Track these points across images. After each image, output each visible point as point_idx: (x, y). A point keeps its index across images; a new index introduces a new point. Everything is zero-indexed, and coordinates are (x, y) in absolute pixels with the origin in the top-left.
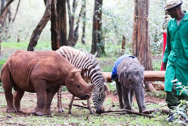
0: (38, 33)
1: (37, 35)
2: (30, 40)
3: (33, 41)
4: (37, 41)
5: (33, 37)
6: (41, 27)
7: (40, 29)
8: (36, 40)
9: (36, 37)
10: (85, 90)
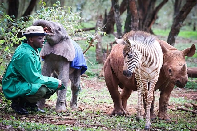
0: (181, 20)
1: (180, 22)
2: (172, 27)
3: (175, 29)
4: (180, 29)
5: (175, 24)
6: (185, 13)
7: (183, 15)
8: (178, 27)
9: (179, 24)
10: (176, 74)
